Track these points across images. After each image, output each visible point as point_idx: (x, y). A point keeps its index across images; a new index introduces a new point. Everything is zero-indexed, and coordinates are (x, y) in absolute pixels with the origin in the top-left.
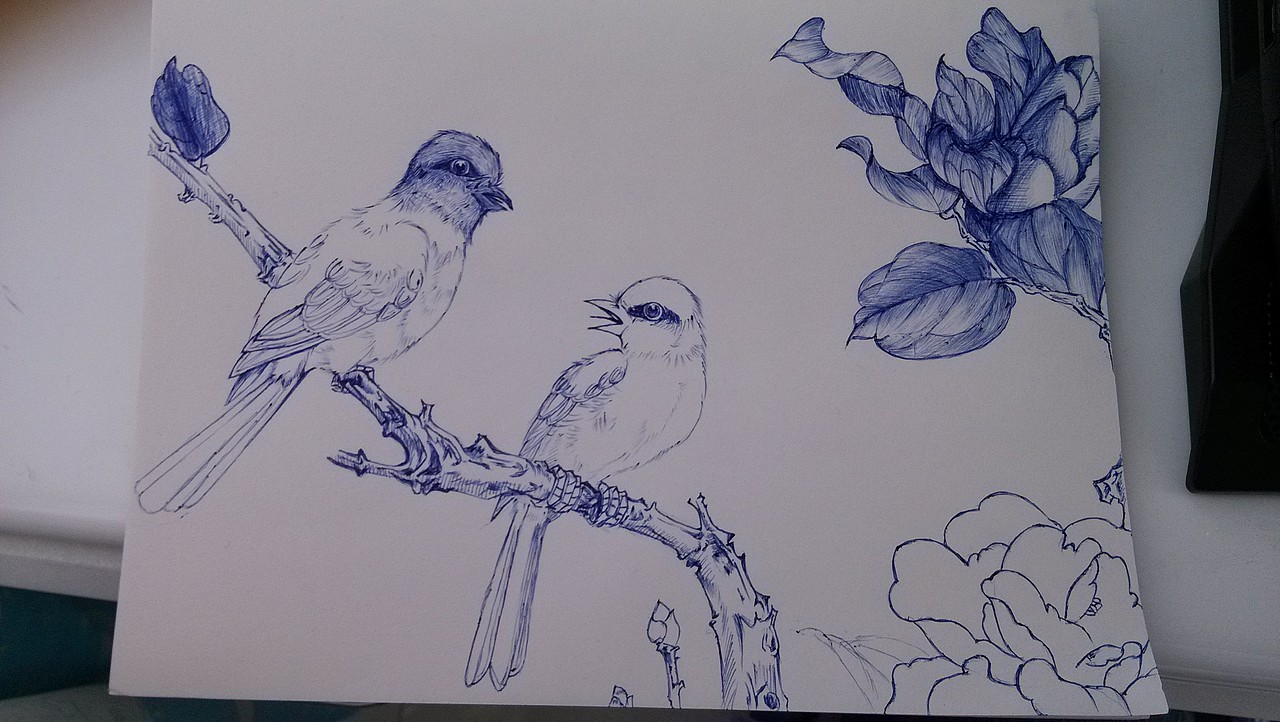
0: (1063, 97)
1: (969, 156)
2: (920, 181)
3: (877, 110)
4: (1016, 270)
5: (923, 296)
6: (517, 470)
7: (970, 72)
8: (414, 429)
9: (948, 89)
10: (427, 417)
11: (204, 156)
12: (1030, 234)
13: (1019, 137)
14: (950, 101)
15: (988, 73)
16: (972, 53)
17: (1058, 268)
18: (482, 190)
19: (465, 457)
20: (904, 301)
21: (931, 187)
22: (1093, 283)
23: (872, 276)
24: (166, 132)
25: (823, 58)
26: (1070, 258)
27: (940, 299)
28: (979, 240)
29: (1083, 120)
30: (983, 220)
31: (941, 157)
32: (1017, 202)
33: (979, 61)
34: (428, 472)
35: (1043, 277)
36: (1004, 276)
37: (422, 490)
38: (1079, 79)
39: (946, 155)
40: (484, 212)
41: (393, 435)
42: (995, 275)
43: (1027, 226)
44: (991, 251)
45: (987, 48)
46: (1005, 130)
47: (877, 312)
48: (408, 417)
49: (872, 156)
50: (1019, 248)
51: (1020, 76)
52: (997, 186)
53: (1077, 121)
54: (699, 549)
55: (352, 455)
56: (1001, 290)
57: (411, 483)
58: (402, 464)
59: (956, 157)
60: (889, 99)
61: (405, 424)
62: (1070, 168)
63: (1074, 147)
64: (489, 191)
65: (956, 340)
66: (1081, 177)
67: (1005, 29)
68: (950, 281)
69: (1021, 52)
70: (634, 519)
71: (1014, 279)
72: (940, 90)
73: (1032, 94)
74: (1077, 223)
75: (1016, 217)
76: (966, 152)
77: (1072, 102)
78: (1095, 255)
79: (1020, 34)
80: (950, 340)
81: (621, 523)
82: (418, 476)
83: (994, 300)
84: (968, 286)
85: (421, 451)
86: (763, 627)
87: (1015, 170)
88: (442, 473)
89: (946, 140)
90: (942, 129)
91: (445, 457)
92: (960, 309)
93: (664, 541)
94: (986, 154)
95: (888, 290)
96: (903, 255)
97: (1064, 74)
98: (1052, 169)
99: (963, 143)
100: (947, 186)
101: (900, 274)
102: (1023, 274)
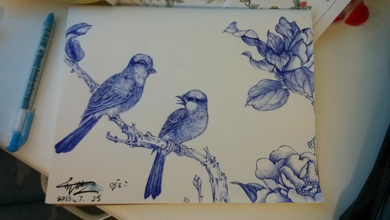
0: (302, 39)
1: (277, 56)
2: (264, 63)
3: (252, 44)
4: (290, 86)
5: (265, 94)
6: (158, 141)
7: (276, 34)
8: (130, 130)
9: (270, 38)
10: (134, 127)
11: (77, 61)
12: (294, 76)
13: (291, 50)
14: (271, 42)
15: (281, 34)
16: (277, 29)
17: (301, 85)
18: (148, 68)
19: (144, 138)
20: (260, 95)
21: (267, 64)
22: (311, 89)
23: (252, 88)
24: (68, 56)
25: (237, 32)
26: (305, 83)
27: (269, 95)
28: (280, 78)
29: (308, 45)
30: (281, 73)
31: (270, 56)
32: (290, 68)
33: (279, 31)
34: (134, 142)
35: (298, 88)
36: (287, 88)
37: (133, 147)
38: (307, 34)
39: (271, 56)
40: (149, 74)
41: (125, 132)
42: (285, 87)
43: (293, 74)
44: (283, 81)
45: (281, 27)
46: (287, 49)
47: (253, 98)
48: (129, 127)
49: (251, 57)
50: (291, 80)
51: (290, 34)
52: (285, 63)
53: (307, 46)
54: (206, 161)
55: (114, 137)
56: (286, 92)
57: (129, 145)
58: (127, 140)
59: (274, 56)
60: (255, 42)
61: (128, 129)
62: (305, 58)
63: (306, 53)
64: (150, 68)
65: (274, 106)
66: (308, 60)
67: (286, 22)
68: (272, 89)
69: (290, 28)
70: (189, 154)
71: (289, 89)
72: (268, 39)
73: (294, 39)
74: (307, 73)
75: (290, 72)
76: (276, 55)
77: (305, 41)
78: (312, 81)
79: (290, 23)
80: (272, 105)
81: (186, 155)
82: (132, 143)
83: (284, 95)
84: (277, 91)
85: (132, 136)
86: (223, 181)
87: (290, 59)
88: (138, 142)
89: (271, 52)
90: (270, 49)
91: (139, 138)
92: (275, 97)
93: (197, 159)
94: (282, 55)
95: (256, 92)
96: (260, 83)
97: (303, 33)
98: (300, 59)
99: (275, 53)
100: (271, 64)
101: (259, 88)
102: (292, 87)
